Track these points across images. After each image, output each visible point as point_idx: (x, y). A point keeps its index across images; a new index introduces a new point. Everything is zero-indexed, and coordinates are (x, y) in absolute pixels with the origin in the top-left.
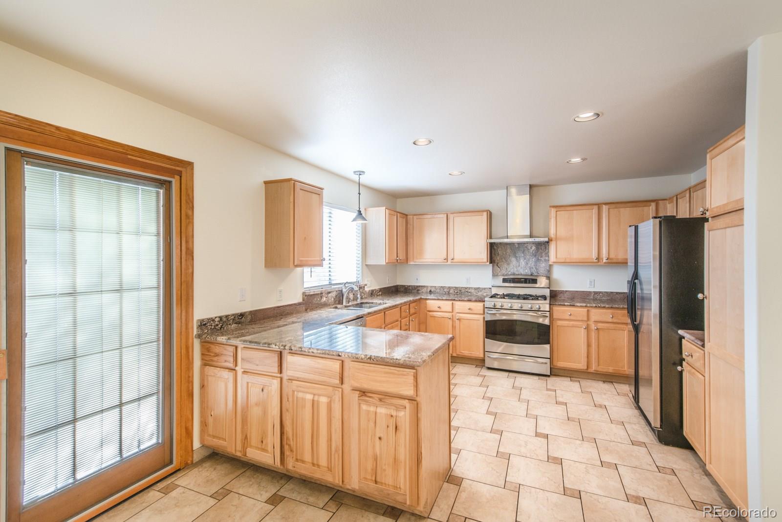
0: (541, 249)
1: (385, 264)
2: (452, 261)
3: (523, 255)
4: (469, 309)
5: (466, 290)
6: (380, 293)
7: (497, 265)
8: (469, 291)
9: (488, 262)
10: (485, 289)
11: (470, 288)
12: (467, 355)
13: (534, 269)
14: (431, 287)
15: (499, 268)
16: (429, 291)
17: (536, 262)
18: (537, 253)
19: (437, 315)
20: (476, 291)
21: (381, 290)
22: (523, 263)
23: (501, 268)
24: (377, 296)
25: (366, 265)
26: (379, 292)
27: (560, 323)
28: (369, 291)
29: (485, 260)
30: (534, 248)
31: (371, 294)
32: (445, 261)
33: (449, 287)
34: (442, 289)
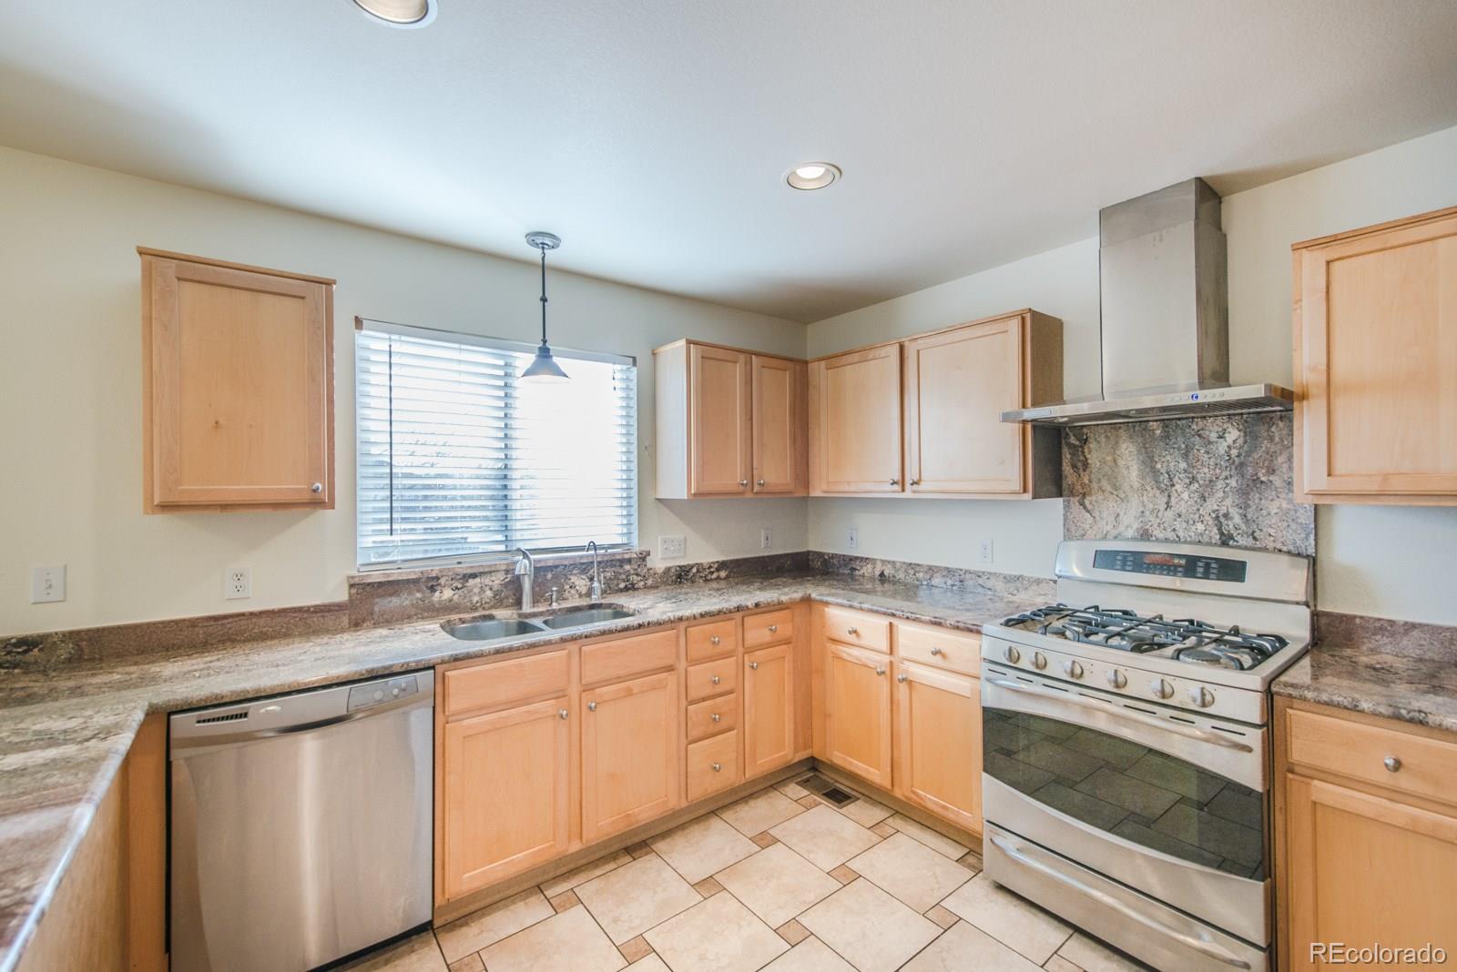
0: (1271, 439)
1: (686, 498)
2: (915, 487)
3: (1183, 465)
4: (935, 653)
5: (980, 581)
6: (723, 574)
7: (1082, 504)
8: (990, 584)
9: (1025, 491)
10: (1038, 582)
11: (991, 575)
12: (930, 806)
13: (1237, 519)
14: (884, 562)
15: (1088, 512)
16: (878, 573)
17: (1244, 493)
18: (1248, 454)
19: (849, 654)
20: (1012, 587)
21: (723, 565)
22: (1185, 496)
23: (1096, 514)
24: (706, 581)
25: (659, 500)
26: (718, 570)
27: (1324, 791)
28: (668, 569)
29: (1016, 485)
30: (1233, 434)
31: (679, 576)
32: (897, 487)
33: (930, 568)
34: (912, 572)
